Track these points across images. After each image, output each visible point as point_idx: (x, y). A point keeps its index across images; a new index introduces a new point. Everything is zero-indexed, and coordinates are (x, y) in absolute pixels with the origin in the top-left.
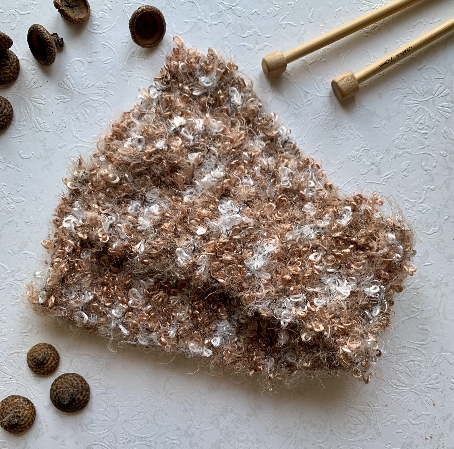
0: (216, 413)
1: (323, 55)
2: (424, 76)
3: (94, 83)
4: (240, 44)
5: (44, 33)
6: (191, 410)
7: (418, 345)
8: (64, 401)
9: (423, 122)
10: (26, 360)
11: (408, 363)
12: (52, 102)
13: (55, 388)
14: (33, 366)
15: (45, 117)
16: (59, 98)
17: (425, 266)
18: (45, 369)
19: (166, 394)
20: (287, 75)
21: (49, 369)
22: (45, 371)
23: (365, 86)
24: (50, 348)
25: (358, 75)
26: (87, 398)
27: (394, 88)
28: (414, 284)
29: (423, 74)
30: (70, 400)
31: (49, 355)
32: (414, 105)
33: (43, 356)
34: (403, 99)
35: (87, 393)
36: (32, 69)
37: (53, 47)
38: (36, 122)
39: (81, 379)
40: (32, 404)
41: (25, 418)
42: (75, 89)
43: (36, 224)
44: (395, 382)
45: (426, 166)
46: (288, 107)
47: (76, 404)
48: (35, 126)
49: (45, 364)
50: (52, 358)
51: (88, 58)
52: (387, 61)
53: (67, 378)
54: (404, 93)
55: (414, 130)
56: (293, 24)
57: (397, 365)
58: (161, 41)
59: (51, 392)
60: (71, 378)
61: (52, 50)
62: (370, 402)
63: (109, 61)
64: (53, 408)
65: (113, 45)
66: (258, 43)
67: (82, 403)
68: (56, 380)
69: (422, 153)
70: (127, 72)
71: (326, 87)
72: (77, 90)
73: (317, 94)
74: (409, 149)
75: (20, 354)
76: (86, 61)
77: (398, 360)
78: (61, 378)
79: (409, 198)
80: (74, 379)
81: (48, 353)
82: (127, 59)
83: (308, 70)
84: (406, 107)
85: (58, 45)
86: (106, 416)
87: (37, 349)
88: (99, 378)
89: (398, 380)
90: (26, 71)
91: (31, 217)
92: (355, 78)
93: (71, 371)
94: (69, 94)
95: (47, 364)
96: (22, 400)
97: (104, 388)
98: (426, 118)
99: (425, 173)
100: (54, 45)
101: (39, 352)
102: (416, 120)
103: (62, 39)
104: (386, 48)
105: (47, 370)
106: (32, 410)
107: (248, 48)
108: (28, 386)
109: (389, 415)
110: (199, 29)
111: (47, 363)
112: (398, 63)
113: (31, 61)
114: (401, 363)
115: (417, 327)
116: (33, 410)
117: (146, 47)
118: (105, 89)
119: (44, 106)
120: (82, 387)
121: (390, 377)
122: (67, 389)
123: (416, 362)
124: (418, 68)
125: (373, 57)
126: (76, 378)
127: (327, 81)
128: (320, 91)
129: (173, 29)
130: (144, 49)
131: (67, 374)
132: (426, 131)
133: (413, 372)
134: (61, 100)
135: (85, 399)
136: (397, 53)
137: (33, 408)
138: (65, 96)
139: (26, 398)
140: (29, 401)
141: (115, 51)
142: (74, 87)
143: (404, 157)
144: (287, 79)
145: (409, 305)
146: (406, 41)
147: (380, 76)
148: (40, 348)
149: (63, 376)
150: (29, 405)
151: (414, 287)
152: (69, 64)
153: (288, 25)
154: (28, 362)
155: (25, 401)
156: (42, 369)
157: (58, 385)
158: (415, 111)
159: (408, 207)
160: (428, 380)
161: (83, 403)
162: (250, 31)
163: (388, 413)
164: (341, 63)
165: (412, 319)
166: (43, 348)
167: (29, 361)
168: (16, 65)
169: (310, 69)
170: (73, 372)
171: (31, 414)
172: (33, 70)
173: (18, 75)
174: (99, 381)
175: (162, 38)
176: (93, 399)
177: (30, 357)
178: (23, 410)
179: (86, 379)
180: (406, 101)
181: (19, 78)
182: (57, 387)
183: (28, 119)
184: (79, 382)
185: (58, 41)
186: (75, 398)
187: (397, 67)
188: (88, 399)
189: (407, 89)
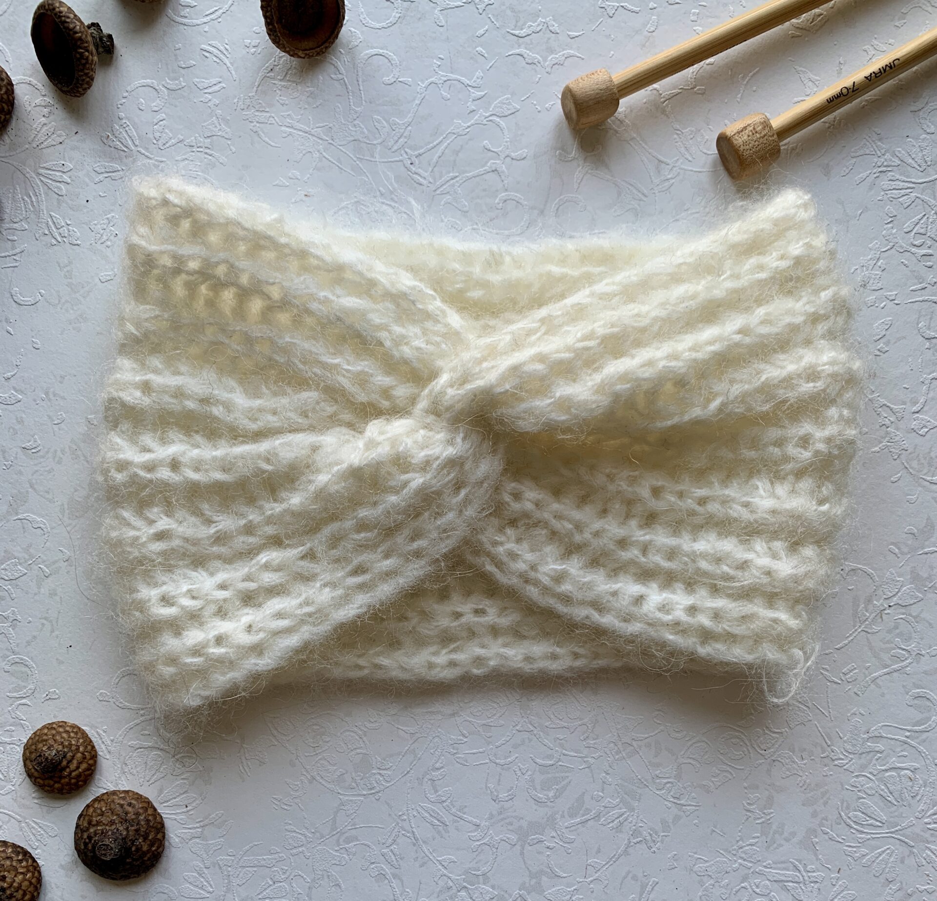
0: (451, 884)
1: (698, 80)
2: (925, 127)
3: (182, 137)
4: (510, 53)
5: (68, 17)
6: (395, 876)
7: (908, 734)
8: (105, 855)
9: (922, 231)
10: (21, 759)
11: (887, 774)
12: (87, 180)
13: (86, 824)
14: (36, 774)
15: (71, 212)
16: (103, 170)
17: (927, 554)
18: (63, 781)
19: (338, 841)
20: (619, 122)
21: (73, 781)
22: (63, 785)
23: (793, 149)
24: (76, 733)
25: (778, 122)
26: (158, 848)
27: (858, 154)
28: (900, 594)
29: (922, 121)
30: (120, 850)
31: (74, 748)
32: (903, 192)
33: (58, 752)
34: (877, 177)
35: (159, 836)
36: (43, 104)
37: (88, 51)
38: (51, 223)
39: (146, 805)
40: (34, 861)
41: (17, 891)
42: (139, 149)
43: (47, 452)
44: (856, 817)
45: (929, 329)
46: (619, 194)
47: (133, 859)
48: (47, 232)
49: (64, 769)
50: (79, 755)
51: (168, 81)
52: (845, 91)
53: (113, 801)
54: (879, 164)
55: (901, 247)
56: (630, 7)
57: (861, 779)
58: (333, 43)
59: (75, 833)
60: (122, 802)
61: (87, 58)
62: (800, 861)
63: (216, 88)
64: (82, 868)
65: (225, 52)
66: (551, 51)
67: (146, 859)
68: (88, 806)
69: (921, 299)
70: (257, 114)
71: (705, 151)
72: (143, 151)
73: (683, 166)
74: (891, 291)
75: (8, 747)
76: (164, 86)
77: (863, 767)
78: (100, 801)
79: (889, 402)
80: (130, 804)
81: (71, 745)
82: (256, 84)
83: (663, 112)
84: (885, 197)
85: (101, 50)
86: (202, 888)
87: (46, 734)
88: (186, 802)
89: (863, 813)
90: (29, 109)
91: (36, 436)
92: (771, 127)
93: (124, 785)
94: (124, 160)
95: (68, 770)
96: (10, 850)
97: (198, 825)
98: (930, 220)
99: (927, 345)
100: (92, 48)
101: (51, 742)
102: (907, 226)
103: (110, 37)
104: (840, 63)
105: (69, 784)
106: (33, 874)
107: (530, 62)
108: (25, 818)
109: (843, 891)
110: (420, 19)
111: (68, 767)
112: (867, 97)
113: (40, 86)
114: (871, 773)
115: (907, 694)
116: (36, 874)
117: (299, 57)
118: (208, 151)
119: (68, 186)
120: (148, 821)
121: (845, 804)
122: (113, 827)
123: (903, 772)
124: (913, 108)
125: (810, 83)
126: (133, 802)
127: (707, 137)
128: (690, 159)
129: (362, 17)
130: (295, 61)
131: (114, 793)
132: (930, 251)
133: (896, 794)
134: (106, 175)
135: (154, 849)
136: (867, 72)
137: (35, 868)
138: (117, 166)
139: (19, 847)
140: (26, 853)
141: (229, 65)
142: (136, 146)
143: (879, 308)
144: (616, 132)
145: (888, 642)
146: (885, 49)
147: (827, 125)
148: (54, 732)
149: (105, 797)
150: (27, 862)
151: (900, 602)
152: (125, 94)
153: (620, 8)
154: (25, 765)
155: (18, 854)
156: (56, 779)
157: (92, 816)
158: (905, 206)
159: (887, 422)
160: (931, 812)
161: (149, 859)
162: (534, 23)
163: (840, 886)
164: (739, 96)
165: (895, 674)
166: (59, 733)
167: (28, 762)
168: (6, 93)
169: (668, 109)
170: (127, 789)
171: (31, 883)
172: (45, 107)
173: (11, 117)
174: (185, 810)
175: (337, 37)
176: (173, 850)
177: (31, 753)
178: (14, 873)
179: (156, 805)
180: (885, 183)
181: (13, 123)
182: (90, 823)
183: (33, 216)
184: (141, 811)
185: (101, 39)
186: (131, 848)
187: (863, 107)
188: (161, 849)
189: (888, 156)
